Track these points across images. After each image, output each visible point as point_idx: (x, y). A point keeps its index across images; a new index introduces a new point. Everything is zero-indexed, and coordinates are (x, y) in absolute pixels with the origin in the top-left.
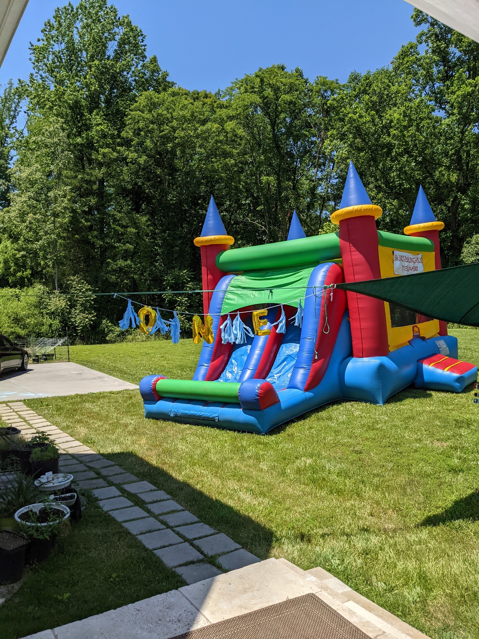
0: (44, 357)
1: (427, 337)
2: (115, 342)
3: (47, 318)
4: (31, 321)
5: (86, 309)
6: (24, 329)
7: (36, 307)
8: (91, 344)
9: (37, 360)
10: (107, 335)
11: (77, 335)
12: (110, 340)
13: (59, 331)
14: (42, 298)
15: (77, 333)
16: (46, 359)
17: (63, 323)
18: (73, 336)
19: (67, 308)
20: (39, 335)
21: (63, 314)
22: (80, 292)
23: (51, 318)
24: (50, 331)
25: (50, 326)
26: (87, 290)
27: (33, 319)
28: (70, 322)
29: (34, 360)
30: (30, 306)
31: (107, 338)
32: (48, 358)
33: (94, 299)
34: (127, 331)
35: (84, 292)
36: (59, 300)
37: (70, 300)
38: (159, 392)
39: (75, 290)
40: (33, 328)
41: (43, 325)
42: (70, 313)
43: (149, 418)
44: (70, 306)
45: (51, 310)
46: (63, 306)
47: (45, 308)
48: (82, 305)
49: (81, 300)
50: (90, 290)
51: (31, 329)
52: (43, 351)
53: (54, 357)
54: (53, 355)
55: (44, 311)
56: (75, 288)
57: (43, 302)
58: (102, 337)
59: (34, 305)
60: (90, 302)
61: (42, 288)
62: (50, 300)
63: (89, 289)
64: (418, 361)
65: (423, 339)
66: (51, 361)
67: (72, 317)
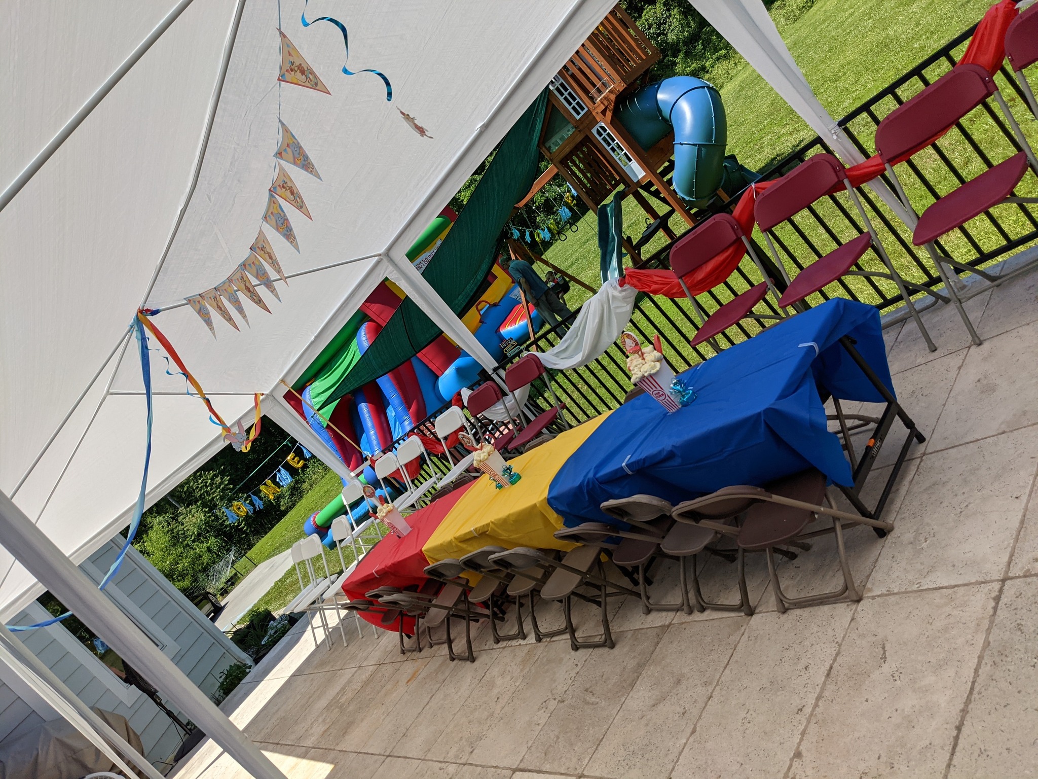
0: (229, 583)
1: (497, 301)
2: (294, 505)
3: (197, 546)
4: (184, 564)
5: (230, 500)
6: (184, 578)
7: (174, 545)
8: (270, 529)
9: (225, 592)
10: (279, 505)
11: (247, 534)
12: (287, 508)
13: (224, 547)
14: (172, 530)
15: (245, 532)
16: (233, 584)
17: (221, 535)
18: (243, 539)
19: (210, 517)
20: (205, 570)
21: (210, 526)
22: (207, 487)
23: (202, 542)
24: (215, 556)
25: (209, 550)
26: (212, 479)
27: (184, 560)
28: (226, 527)
29: (222, 594)
30: (167, 550)
31: (283, 508)
32: (233, 581)
33: (229, 480)
34: (297, 482)
35: (211, 485)
36: (193, 516)
37: (204, 505)
38: (323, 525)
39: (200, 490)
40: (193, 569)
41: (200, 556)
42: (217, 518)
43: (333, 549)
44: (209, 511)
45: (194, 533)
46: (203, 518)
47: (186, 537)
48: (222, 499)
49: (217, 494)
50: (216, 476)
51: (191, 572)
52: (224, 580)
53: (239, 575)
54: (236, 574)
55: (188, 541)
56: (197, 488)
57: (178, 534)
58: (275, 513)
59: (171, 546)
60: (228, 489)
61: (161, 519)
62: (183, 524)
63: (214, 475)
64: (496, 332)
65: (495, 305)
66: (239, 581)
67: (224, 521)
